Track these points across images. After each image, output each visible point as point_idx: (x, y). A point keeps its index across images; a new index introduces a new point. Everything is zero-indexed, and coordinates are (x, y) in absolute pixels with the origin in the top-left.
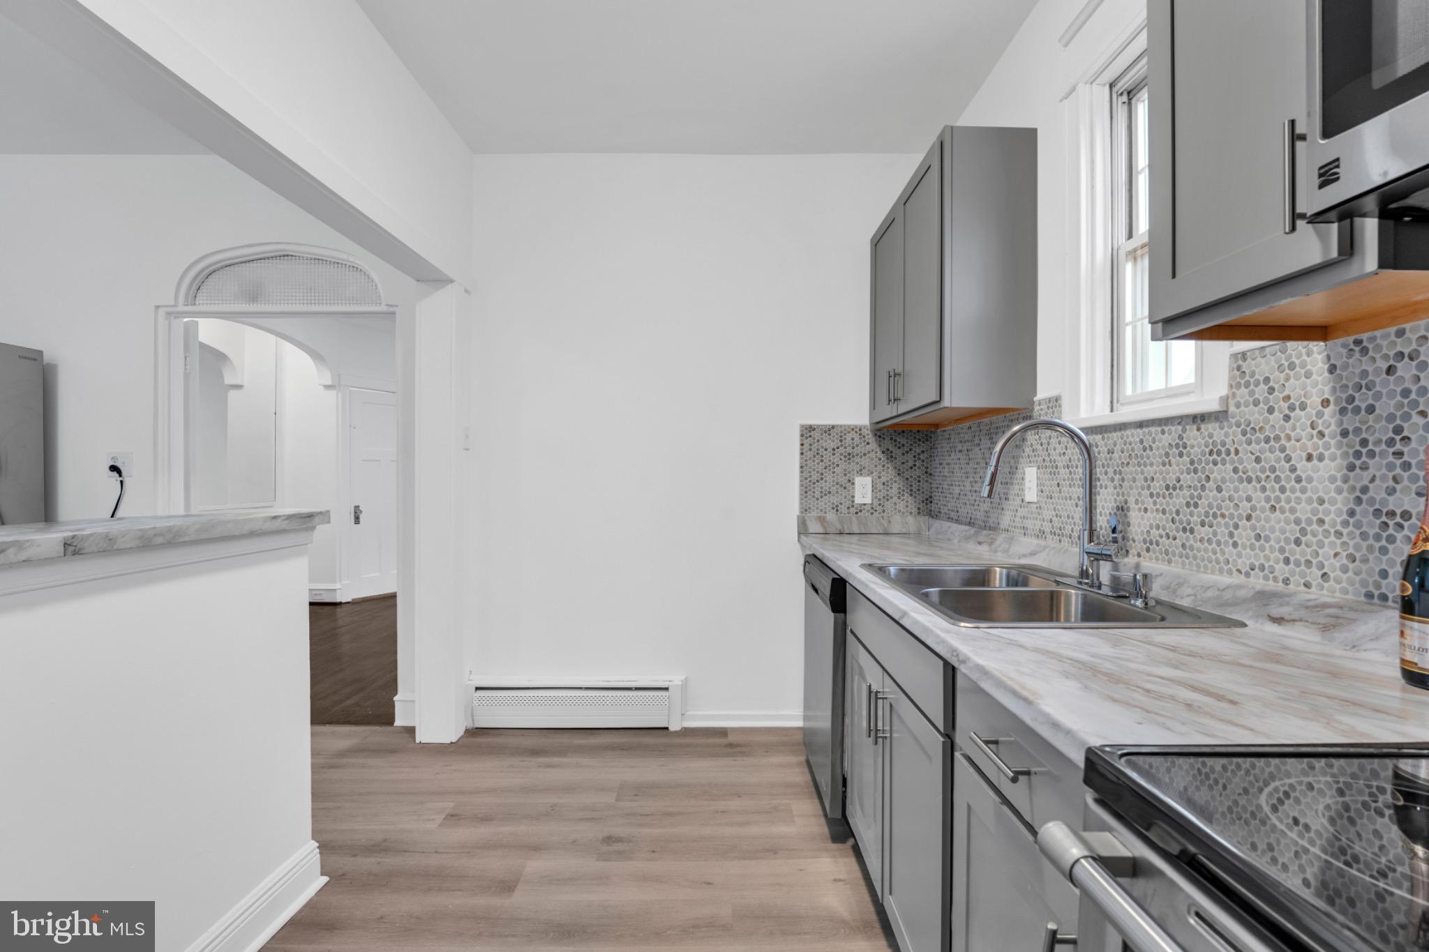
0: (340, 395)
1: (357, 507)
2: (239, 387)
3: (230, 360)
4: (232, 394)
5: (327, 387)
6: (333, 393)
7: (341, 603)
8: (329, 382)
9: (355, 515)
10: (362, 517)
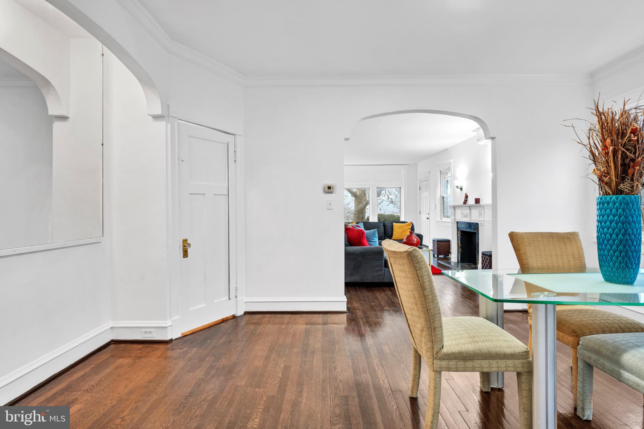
0: (169, 125)
1: (185, 241)
2: (64, 118)
3: (53, 87)
4: (57, 126)
5: (156, 117)
6: (162, 125)
7: (171, 340)
8: (159, 112)
9: (183, 249)
10: (190, 251)
